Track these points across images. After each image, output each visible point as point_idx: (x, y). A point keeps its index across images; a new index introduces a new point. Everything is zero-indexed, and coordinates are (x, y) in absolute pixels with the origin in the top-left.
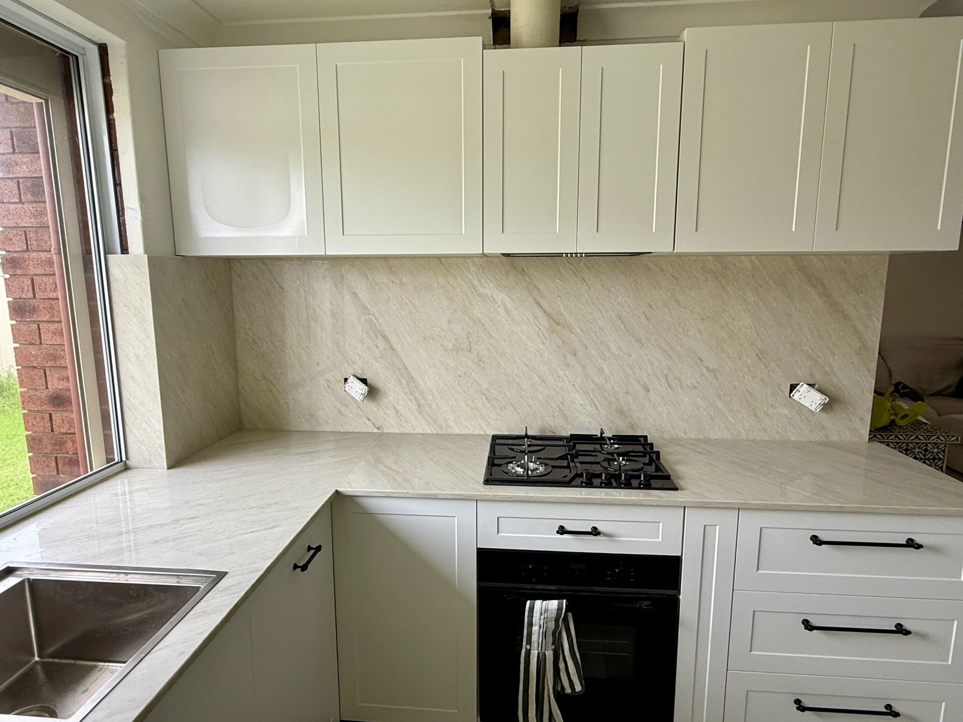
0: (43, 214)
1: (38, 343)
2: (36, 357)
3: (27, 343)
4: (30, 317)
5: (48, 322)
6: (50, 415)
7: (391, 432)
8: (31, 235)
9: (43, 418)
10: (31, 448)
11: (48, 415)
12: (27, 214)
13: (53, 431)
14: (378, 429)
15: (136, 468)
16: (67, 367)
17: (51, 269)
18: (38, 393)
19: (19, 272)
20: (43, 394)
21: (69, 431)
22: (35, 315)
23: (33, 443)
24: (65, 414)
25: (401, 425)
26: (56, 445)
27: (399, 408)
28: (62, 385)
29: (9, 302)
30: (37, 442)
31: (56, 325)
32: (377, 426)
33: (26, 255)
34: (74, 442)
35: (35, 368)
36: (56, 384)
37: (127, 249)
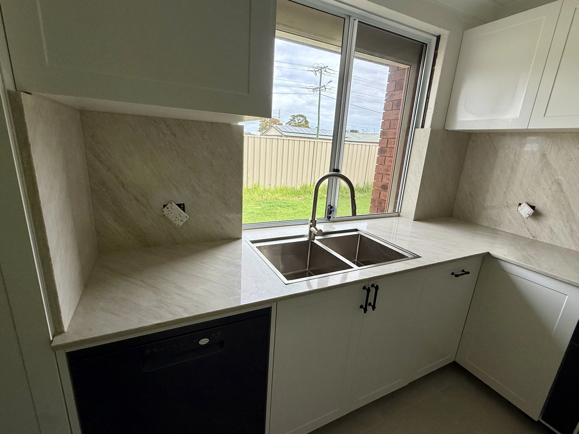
0: (398, 114)
1: (383, 164)
2: (381, 169)
3: (380, 164)
4: (384, 154)
5: (389, 157)
6: (380, 192)
7: (543, 241)
8: (392, 123)
9: (378, 193)
10: (371, 203)
11: (379, 192)
12: (393, 114)
13: (379, 198)
14: (533, 237)
15: (402, 217)
16: (390, 175)
17: (395, 136)
18: (379, 183)
19: (385, 137)
20: (380, 184)
21: (384, 199)
22: (385, 154)
23: (373, 201)
24: (385, 193)
25: (552, 239)
26: (379, 203)
27: (554, 228)
28: (387, 182)
29: (379, 148)
30: (374, 201)
31: (391, 158)
32: (533, 235)
33: (388, 130)
34: (385, 203)
35: (380, 173)
36: (385, 181)
37: (424, 126)
